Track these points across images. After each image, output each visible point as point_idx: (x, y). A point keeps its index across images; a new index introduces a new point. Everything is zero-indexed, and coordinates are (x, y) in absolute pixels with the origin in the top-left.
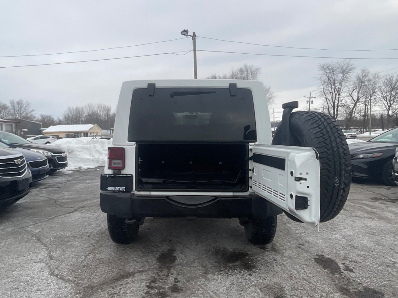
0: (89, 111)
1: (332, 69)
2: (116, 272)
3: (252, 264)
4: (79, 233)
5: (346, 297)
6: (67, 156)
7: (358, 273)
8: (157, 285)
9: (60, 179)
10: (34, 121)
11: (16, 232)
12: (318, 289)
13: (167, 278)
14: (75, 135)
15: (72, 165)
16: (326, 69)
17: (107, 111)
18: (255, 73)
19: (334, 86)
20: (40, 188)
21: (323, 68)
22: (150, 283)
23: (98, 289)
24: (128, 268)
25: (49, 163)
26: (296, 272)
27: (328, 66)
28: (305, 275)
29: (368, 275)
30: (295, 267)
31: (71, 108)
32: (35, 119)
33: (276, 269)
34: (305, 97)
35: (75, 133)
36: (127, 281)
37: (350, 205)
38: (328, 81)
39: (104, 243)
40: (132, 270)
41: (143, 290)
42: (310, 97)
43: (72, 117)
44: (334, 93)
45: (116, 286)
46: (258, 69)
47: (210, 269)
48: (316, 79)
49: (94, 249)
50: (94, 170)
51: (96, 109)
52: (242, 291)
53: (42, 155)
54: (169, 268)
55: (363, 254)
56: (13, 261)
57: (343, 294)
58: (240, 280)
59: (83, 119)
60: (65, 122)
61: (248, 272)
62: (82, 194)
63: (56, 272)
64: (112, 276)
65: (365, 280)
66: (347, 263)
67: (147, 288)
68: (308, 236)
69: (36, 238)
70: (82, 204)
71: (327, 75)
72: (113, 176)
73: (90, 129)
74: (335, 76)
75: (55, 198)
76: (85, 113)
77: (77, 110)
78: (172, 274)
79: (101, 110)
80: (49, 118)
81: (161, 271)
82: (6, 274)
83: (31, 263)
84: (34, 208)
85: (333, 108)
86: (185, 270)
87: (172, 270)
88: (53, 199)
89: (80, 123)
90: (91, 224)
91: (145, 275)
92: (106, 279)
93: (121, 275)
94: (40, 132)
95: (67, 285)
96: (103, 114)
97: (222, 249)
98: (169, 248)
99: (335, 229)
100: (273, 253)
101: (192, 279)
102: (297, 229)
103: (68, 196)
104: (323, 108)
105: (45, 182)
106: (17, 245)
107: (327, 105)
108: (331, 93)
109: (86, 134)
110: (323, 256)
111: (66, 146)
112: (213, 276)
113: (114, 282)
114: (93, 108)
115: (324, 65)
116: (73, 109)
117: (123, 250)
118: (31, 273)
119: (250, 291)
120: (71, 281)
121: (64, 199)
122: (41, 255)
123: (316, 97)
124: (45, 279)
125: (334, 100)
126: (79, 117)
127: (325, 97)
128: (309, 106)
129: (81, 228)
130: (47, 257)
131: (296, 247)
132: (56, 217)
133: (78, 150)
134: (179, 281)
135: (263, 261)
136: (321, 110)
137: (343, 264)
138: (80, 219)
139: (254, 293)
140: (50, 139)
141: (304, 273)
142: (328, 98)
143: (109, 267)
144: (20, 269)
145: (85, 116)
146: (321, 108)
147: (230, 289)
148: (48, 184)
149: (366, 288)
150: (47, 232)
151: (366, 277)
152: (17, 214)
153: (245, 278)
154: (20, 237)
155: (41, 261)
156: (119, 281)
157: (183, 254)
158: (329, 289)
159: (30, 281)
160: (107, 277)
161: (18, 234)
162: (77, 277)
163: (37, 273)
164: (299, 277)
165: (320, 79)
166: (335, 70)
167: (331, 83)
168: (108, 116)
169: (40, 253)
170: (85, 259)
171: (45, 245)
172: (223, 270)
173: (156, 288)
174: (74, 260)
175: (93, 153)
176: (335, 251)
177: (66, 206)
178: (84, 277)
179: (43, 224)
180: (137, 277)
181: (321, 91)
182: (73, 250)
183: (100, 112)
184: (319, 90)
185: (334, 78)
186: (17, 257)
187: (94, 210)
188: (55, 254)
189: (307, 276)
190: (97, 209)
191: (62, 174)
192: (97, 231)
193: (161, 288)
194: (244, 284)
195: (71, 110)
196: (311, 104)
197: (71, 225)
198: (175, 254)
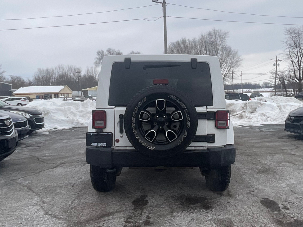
0: (59, 73)
1: (297, 33)
2: (99, 212)
3: (210, 205)
4: (64, 184)
5: (279, 226)
6: (43, 117)
7: (293, 210)
8: (133, 220)
9: (38, 139)
10: (4, 82)
11: (8, 184)
12: (259, 221)
13: (141, 216)
14: (46, 96)
15: (47, 125)
16: (292, 33)
17: (78, 73)
18: (224, 37)
19: (300, 49)
20: (21, 147)
21: (290, 32)
22: (127, 219)
23: (86, 224)
24: (109, 209)
25: (28, 124)
26: (244, 210)
27: (294, 30)
28: (251, 213)
29: (300, 212)
30: (244, 207)
31: (42, 69)
32: (5, 81)
33: (228, 209)
34: (272, 60)
35: (45, 94)
36: (108, 218)
37: (300, 160)
38: (294, 45)
39: (87, 192)
40: (112, 211)
41: (122, 224)
42: (277, 60)
43: (43, 78)
44: (299, 56)
45: (100, 222)
46: (226, 33)
47: (175, 210)
48: (282, 42)
49: (78, 196)
50: (70, 130)
51: (66, 70)
52: (200, 223)
53: (22, 117)
54: (142, 209)
55: (300, 197)
56: (12, 205)
57: (277, 224)
58: (199, 217)
59: (53, 80)
60: (35, 84)
61: (206, 211)
62: (61, 152)
63: (50, 213)
64: (96, 215)
65: (297, 215)
66: (286, 204)
67: (125, 223)
68: (258, 185)
69: (27, 188)
70: (63, 161)
71: (293, 39)
72: (96, 134)
73: (61, 90)
74: (301, 40)
75: (37, 156)
76: (55, 74)
77: (48, 71)
78: (145, 213)
79: (71, 71)
80: (19, 80)
81: (136, 211)
82: (9, 214)
83: (28, 206)
84: (20, 164)
85: (298, 71)
86: (155, 211)
87: (145, 210)
88: (36, 157)
89: (50, 84)
90: (73, 177)
91: (123, 213)
92: (91, 217)
93: (103, 214)
94: (10, 94)
95: (60, 221)
96: (73, 76)
97: (186, 195)
98: (142, 194)
99: (282, 179)
100: (228, 197)
101: (161, 216)
102: (250, 179)
103: (49, 153)
104: (289, 71)
105: (25, 142)
106: (12, 194)
107: (293, 67)
108: (297, 56)
109: (56, 96)
110: (268, 199)
111: (41, 107)
112: (178, 214)
113: (99, 219)
114: (64, 69)
115: (290, 29)
116: (43, 70)
117: (104, 197)
118: (30, 213)
119: (206, 223)
120: (63, 219)
121: (45, 156)
122: (35, 201)
123: (282, 61)
124: (42, 217)
125: (299, 63)
126: (50, 78)
127: (291, 60)
128: (276, 68)
129: (65, 180)
130: (40, 202)
131: (247, 193)
132: (41, 171)
133: (54, 111)
134: (150, 218)
135: (219, 203)
136: (287, 73)
137: (283, 204)
138: (63, 173)
139: (209, 225)
140: (22, 100)
141: (250, 211)
142: (294, 61)
143: (93, 209)
144: (19, 211)
145: (55, 78)
146: (288, 71)
147: (191, 222)
148: (27, 143)
149: (296, 221)
150: (36, 184)
151: (298, 213)
152: (5, 169)
153: (203, 215)
154: (13, 187)
155: (36, 205)
156: (102, 218)
157: (154, 198)
158: (267, 221)
159: (30, 218)
160: (92, 216)
161: (11, 185)
162: (67, 216)
163: (34, 213)
164: (246, 214)
165: (286, 42)
166: (301, 34)
167: (296, 47)
168: (79, 78)
169: (33, 199)
170: (72, 203)
171: (37, 193)
172: (186, 210)
173: (132, 222)
174: (63, 204)
175: (67, 115)
176: (278, 196)
177: (48, 162)
178: (73, 216)
179: (31, 177)
180: (116, 215)
181: (287, 54)
182: (61, 196)
183: (71, 73)
184: (286, 53)
185: (300, 42)
186: (14, 202)
187: (74, 165)
188: (46, 200)
189: (253, 213)
190: (77, 165)
191: (40, 135)
192: (79, 182)
193: (136, 222)
194: (202, 219)
195: (41, 71)
196: (277, 67)
197: (56, 178)
198: (147, 199)
